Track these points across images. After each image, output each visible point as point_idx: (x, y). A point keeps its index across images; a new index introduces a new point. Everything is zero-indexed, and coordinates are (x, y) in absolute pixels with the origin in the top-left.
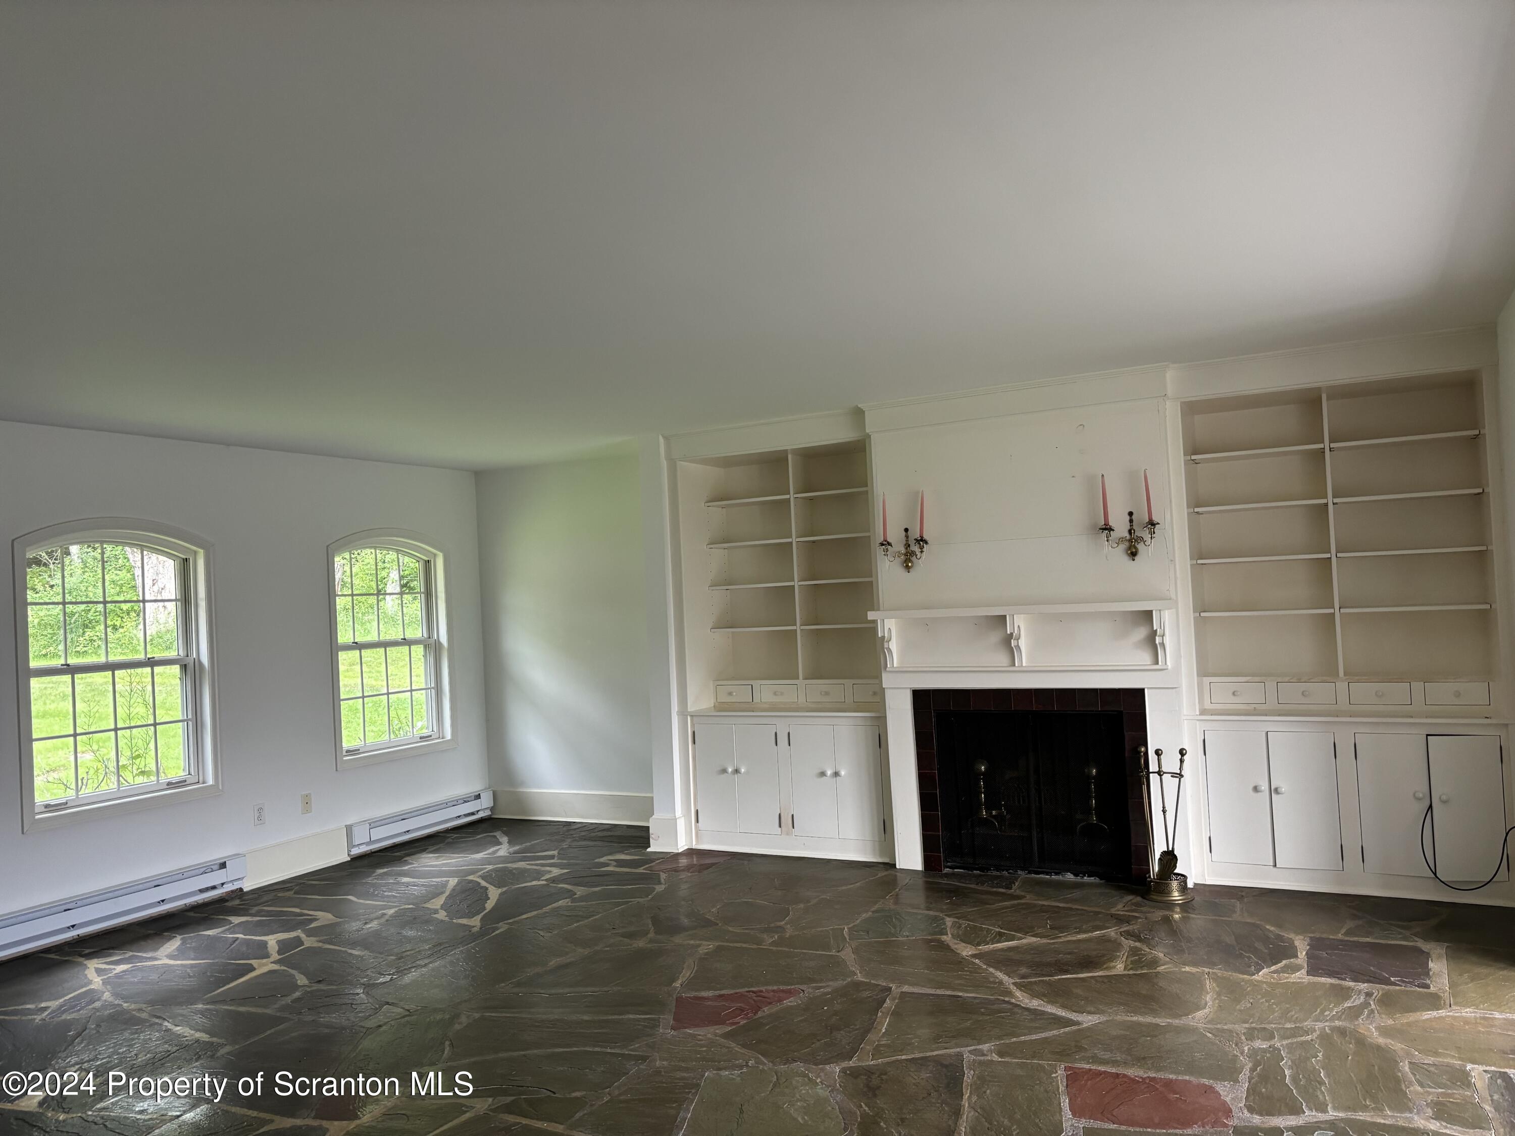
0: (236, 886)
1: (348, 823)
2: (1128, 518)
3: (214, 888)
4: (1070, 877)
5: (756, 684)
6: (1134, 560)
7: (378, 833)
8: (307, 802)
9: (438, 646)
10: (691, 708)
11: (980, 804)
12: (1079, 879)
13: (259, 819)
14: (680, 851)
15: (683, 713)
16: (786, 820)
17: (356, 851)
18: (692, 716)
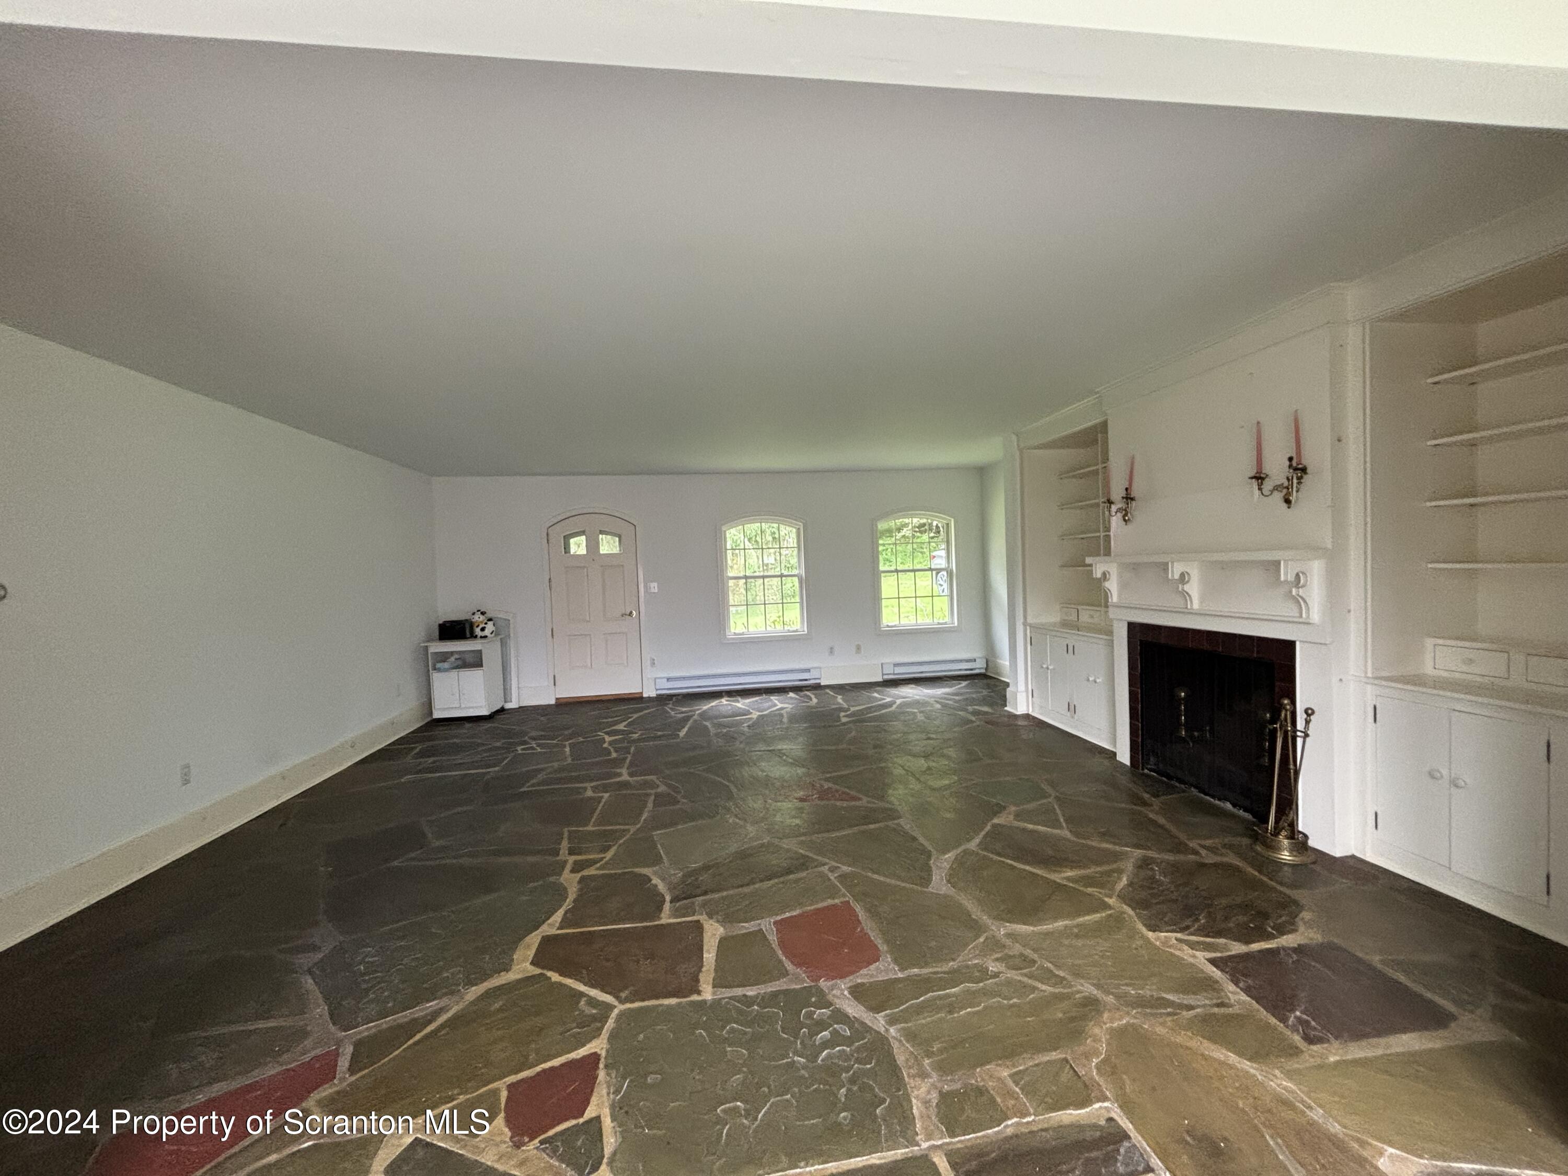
0: (817, 681)
1: (883, 662)
2: (1288, 463)
3: (806, 680)
4: (1228, 806)
5: (1079, 608)
6: (1289, 508)
7: (898, 670)
8: (858, 648)
9: (951, 571)
10: (1030, 620)
11: (1180, 724)
12: (1235, 811)
13: (831, 652)
14: (1018, 713)
15: (1025, 624)
16: (1072, 708)
17: (886, 677)
18: (1030, 627)
